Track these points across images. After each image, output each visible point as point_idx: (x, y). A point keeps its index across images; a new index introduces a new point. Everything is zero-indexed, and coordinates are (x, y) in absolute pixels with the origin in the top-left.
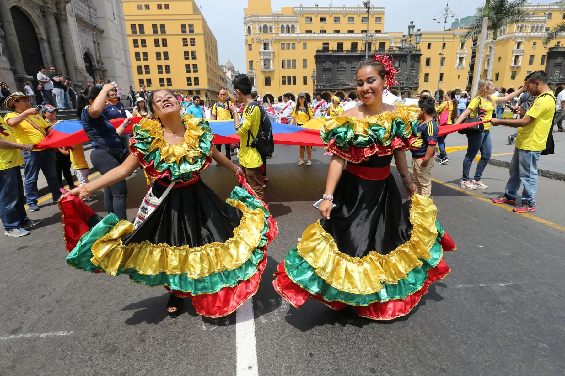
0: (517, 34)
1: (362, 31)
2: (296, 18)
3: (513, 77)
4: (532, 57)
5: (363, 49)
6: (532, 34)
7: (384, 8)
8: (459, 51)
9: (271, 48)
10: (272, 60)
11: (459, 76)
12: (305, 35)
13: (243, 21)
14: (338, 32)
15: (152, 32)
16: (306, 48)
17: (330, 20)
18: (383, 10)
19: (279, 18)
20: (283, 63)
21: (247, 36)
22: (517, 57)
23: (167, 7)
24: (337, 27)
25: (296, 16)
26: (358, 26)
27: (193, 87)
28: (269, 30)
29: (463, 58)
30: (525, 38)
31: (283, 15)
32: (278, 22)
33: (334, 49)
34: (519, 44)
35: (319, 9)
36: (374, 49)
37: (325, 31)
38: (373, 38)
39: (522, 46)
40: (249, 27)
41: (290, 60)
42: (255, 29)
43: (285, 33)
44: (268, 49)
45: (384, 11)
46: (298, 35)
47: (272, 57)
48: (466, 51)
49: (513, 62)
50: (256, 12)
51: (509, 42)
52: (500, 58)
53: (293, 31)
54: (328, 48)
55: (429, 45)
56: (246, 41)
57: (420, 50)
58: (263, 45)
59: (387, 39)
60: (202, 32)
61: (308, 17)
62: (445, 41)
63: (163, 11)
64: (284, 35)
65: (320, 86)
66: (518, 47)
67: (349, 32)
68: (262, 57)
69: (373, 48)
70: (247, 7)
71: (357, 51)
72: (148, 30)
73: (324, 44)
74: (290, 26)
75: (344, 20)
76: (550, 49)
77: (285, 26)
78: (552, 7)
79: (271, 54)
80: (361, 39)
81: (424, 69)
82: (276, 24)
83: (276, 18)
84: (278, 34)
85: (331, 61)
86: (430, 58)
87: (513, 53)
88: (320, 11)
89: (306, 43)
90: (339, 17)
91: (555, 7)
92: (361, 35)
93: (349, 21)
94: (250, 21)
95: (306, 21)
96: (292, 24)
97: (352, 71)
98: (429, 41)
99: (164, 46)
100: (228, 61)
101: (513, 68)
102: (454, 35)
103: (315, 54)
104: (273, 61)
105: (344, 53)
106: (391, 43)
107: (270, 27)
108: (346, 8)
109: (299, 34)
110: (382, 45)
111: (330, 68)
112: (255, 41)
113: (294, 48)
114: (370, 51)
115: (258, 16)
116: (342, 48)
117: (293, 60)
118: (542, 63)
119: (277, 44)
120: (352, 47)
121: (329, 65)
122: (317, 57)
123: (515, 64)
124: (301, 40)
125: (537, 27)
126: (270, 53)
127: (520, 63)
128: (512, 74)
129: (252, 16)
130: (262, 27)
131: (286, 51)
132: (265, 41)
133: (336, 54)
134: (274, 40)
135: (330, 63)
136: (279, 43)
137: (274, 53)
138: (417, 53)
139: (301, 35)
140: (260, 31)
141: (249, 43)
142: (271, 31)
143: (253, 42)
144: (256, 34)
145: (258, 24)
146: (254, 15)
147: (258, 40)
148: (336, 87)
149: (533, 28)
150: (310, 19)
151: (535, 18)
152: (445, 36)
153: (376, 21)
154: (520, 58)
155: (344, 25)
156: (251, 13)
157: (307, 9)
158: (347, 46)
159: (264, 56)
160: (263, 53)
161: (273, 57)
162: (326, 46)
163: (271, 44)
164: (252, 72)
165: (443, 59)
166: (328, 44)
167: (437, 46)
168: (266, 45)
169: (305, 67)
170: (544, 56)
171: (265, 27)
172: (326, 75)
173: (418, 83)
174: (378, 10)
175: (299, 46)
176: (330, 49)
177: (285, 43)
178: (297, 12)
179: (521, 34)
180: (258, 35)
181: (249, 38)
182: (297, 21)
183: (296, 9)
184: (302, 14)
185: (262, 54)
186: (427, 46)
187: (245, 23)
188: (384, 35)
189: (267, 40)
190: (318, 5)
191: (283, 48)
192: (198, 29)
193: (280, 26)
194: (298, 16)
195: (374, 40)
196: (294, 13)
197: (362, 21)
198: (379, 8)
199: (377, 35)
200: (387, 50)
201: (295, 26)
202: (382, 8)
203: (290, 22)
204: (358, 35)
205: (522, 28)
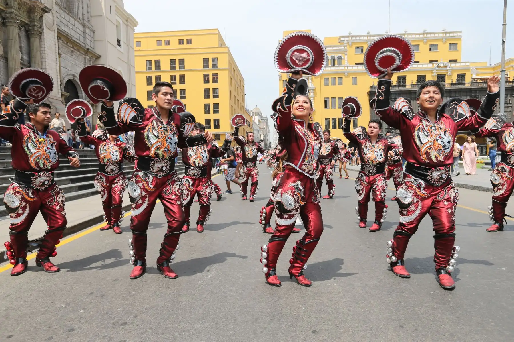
1: (432, 61)
2: (343, 48)
7: (461, 32)
9: (311, 85)
12: (355, 68)
15: (168, 68)
16: (356, 84)
20: (326, 102)
23: (189, 42)
25: (344, 46)
26: (425, 54)
27: (213, 131)
35: (372, 38)
36: (450, 82)
38: (448, 68)
41: (335, 98)
43: (330, 65)
45: (461, 36)
46: (346, 68)
47: (312, 94)
53: (340, 64)
59: (468, 70)
60: (227, 66)
61: (358, 48)
63: (185, 45)
64: (328, 68)
69: (448, 81)
72: (165, 65)
74: (336, 58)
77: (330, 58)
79: (312, 91)
80: (432, 71)
89: (355, 77)
92: (430, 65)
95: (356, 52)
96: (338, 55)
99: (181, 83)
103: (368, 90)
104: (314, 100)
105: (408, 88)
106: (472, 75)
109: (347, 66)
110: (461, 77)
113: (340, 84)
116: (404, 82)
117: (339, 98)
119: (319, 79)
120: (419, 81)
122: (369, 94)
124: (349, 74)
126: (310, 90)
131: (330, 86)
133: (397, 89)
136: (321, 78)
137: (314, 90)
139: (349, 68)
141: (284, 78)
150: (360, 50)
153: (450, 49)
157: (358, 38)
158: (412, 79)
161: (314, 95)
163: (312, 79)
174: (452, 35)
175: (347, 81)
177: (330, 77)
178: (345, 42)
182: (344, 52)
183: (342, 39)
184: (350, 43)
188: (462, 64)
190: (370, 33)
191: (326, 84)
192: (223, 63)
194: (346, 46)
195: (449, 70)
196: (341, 43)
197: (430, 49)
198: (454, 33)
199: (453, 64)
200: (468, 84)
201: (342, 58)
202: (458, 32)
203: (336, 52)
204: (426, 66)
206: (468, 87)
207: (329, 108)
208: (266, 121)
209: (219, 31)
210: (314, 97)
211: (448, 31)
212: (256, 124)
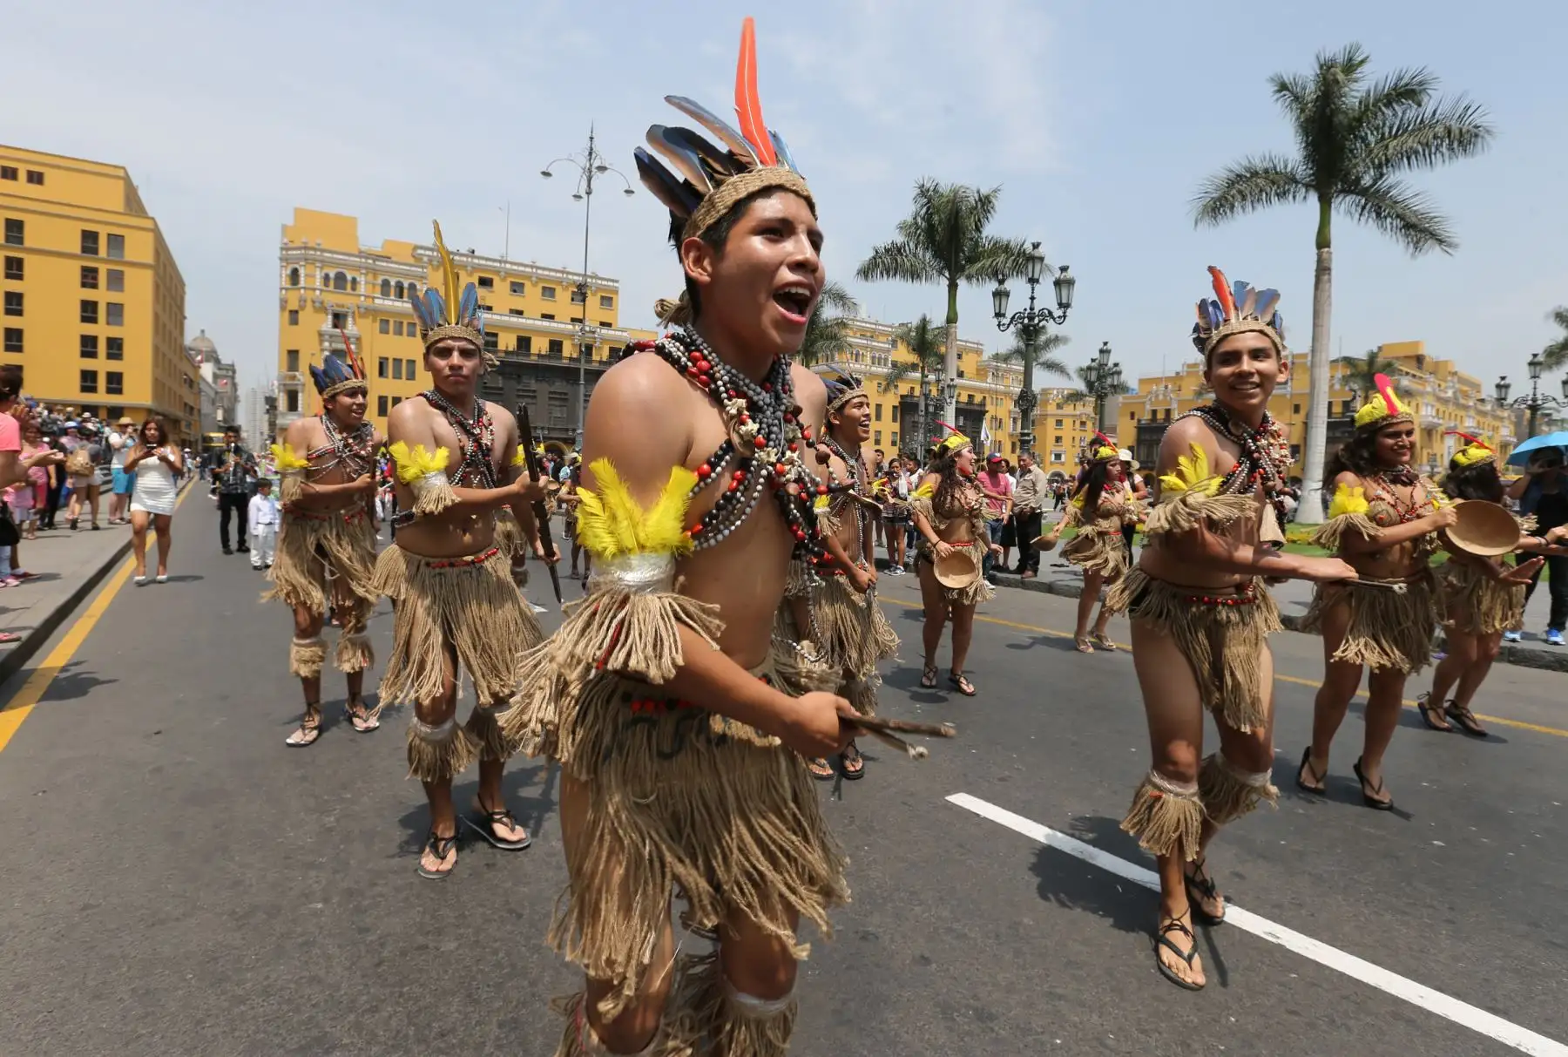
1: (574, 320)
2: (420, 270)
5: (575, 356)
6: (874, 369)
7: (617, 281)
9: (351, 328)
13: (278, 253)
14: (520, 313)
17: (501, 286)
18: (616, 284)
19: (377, 263)
20: (381, 365)
21: (286, 289)
23: (36, 178)
24: (517, 303)
25: (423, 267)
26: (563, 306)
27: (101, 397)
28: (349, 286)
31: (387, 258)
32: (375, 272)
33: (511, 349)
35: (476, 261)
36: (598, 359)
37: (490, 308)
38: (596, 335)
40: (295, 273)
41: (401, 360)
42: (312, 278)
43: (393, 297)
45: (617, 288)
50: (318, 241)
54: (495, 344)
56: (283, 303)
58: (330, 317)
59: (625, 343)
60: (149, 258)
63: (21, 187)
64: (388, 303)
67: (545, 316)
68: (326, 344)
69: (595, 357)
70: (290, 222)
71: (561, 358)
74: (406, 285)
75: (532, 292)
76: (902, 396)
77: (393, 283)
78: (896, 331)
79: (352, 340)
80: (571, 336)
82: (370, 277)
83: (370, 261)
84: (374, 298)
85: (502, 373)
88: (479, 265)
90: (522, 285)
91: (899, 331)
92: (571, 327)
93: (543, 295)
94: (297, 259)
96: (410, 281)
97: (550, 398)
99: (9, 276)
105: (533, 359)
107: (354, 281)
108: (538, 268)
110: (616, 353)
111: (501, 389)
112: (309, 304)
114: (589, 361)
115: (322, 251)
116: (528, 348)
117: (409, 361)
118: (894, 420)
119: (370, 320)
120: (551, 348)
121: (497, 380)
125: (880, 359)
129: (306, 248)
130: (332, 275)
131: (391, 338)
132: (335, 308)
133: (513, 359)
134: (362, 310)
135: (500, 378)
136: (374, 321)
137: (358, 339)
140: (326, 285)
141: (293, 305)
142: (354, 289)
143: (303, 308)
144: (314, 289)
145: (321, 268)
146: (310, 245)
147: (317, 305)
149: (873, 358)
151: (875, 344)
153: (602, 304)
156: (304, 240)
158: (540, 345)
159: (330, 342)
160: (331, 336)
163: (353, 318)
164: (294, 378)
166: (496, 335)
168: (339, 319)
170: (894, 407)
171: (340, 278)
174: (605, 283)
176: (502, 347)
177: (391, 319)
178: (425, 259)
179: (857, 366)
180: (318, 292)
181: (293, 296)
182: (422, 277)
183: (420, 252)
185: (326, 337)
187: (284, 260)
188: (620, 333)
189: (343, 306)
190: (473, 252)
191: (384, 331)
192: (138, 248)
193: (379, 281)
194: (425, 267)
195: (598, 340)
196: (418, 258)
197: (573, 300)
198: (608, 280)
199: (604, 331)
201: (418, 287)
202: (613, 281)
203: (406, 275)
204: (562, 326)
205: (857, 355)
207: (387, 377)
208: (230, 373)
209: (126, 173)
211: (600, 275)
212: (207, 383)
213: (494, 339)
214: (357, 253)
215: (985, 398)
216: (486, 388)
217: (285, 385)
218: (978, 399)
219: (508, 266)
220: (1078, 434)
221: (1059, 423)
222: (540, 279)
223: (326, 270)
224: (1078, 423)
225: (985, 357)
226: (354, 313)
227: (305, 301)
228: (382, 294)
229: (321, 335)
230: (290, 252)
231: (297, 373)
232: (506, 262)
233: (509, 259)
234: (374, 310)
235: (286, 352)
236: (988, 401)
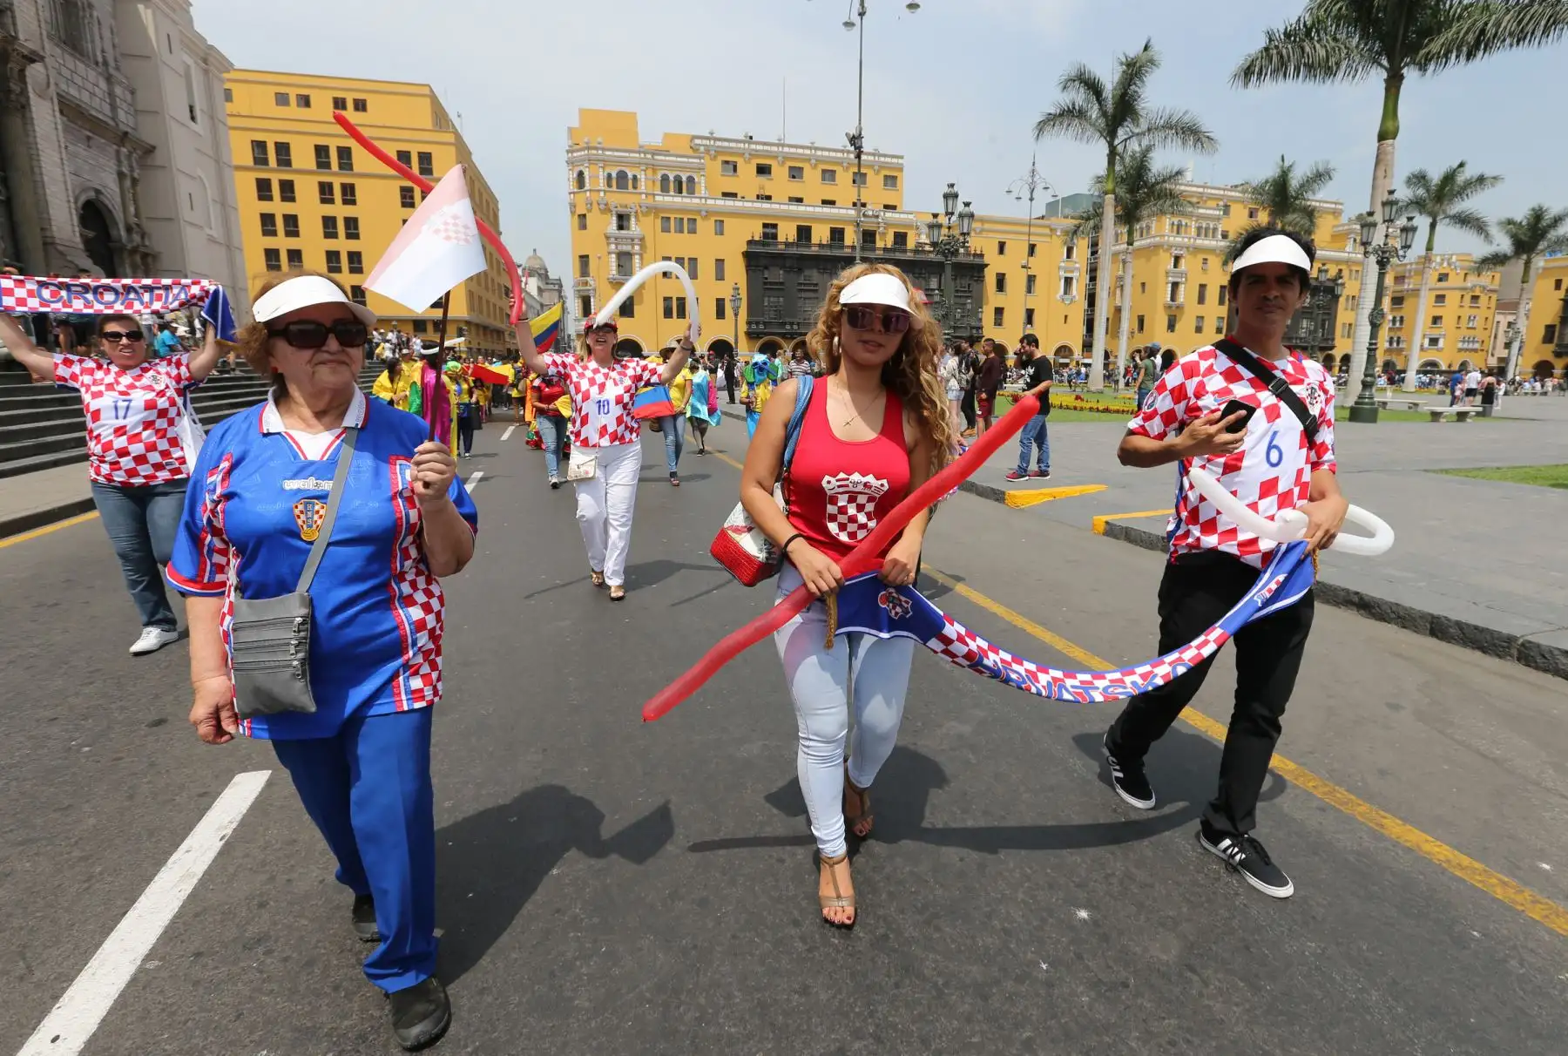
0: (1171, 239)
1: (855, 204)
2: (698, 161)
3: (1171, 326)
4: (1203, 287)
5: (857, 243)
6: (1199, 242)
7: (902, 157)
8: (1063, 264)
9: (635, 228)
10: (637, 257)
11: (1066, 317)
12: (720, 202)
13: (565, 157)
14: (800, 200)
15: (312, 165)
16: (722, 234)
17: (780, 172)
18: (900, 161)
19: (656, 157)
21: (574, 193)
22: (1175, 285)
23: (360, 106)
24: (796, 189)
25: (700, 158)
26: (845, 190)
28: (630, 183)
29: (1071, 279)
30: (1187, 248)
31: (666, 153)
32: (654, 168)
33: (791, 240)
34: (1177, 259)
35: (753, 146)
36: (882, 246)
37: (769, 198)
38: (880, 220)
39: (1183, 261)
40: (581, 174)
41: (683, 259)
42: (596, 178)
43: (672, 193)
44: (628, 229)
45: (902, 164)
46: (703, 201)
47: (637, 248)
48: (1077, 265)
49: (1169, 296)
50: (599, 140)
51: (1157, 254)
52: (1143, 284)
53: (691, 191)
54: (775, 236)
55: (1002, 246)
56: (573, 206)
57: (982, 256)
58: (614, 218)
59: (910, 226)
61: (727, 162)
62: (1033, 240)
63: (349, 115)
64: (667, 199)
65: (757, 323)
66: (1176, 266)
67: (825, 202)
68: (613, 246)
69: (880, 244)
70: (576, 124)
71: (843, 247)
72: (303, 157)
73: (765, 226)
74: (684, 179)
75: (812, 175)
77: (671, 178)
78: (1230, 193)
79: (636, 241)
80: (853, 222)
81: (993, 299)
82: (650, 172)
83: (649, 156)
84: (654, 195)
85: (783, 267)
86: (1004, 275)
87: (1167, 277)
88: (757, 151)
89: (722, 221)
90: (801, 169)
91: (1233, 194)
92: (853, 212)
93: (823, 179)
94: (581, 161)
95: (723, 170)
96: (688, 174)
98: (1002, 237)
99: (345, 202)
100: (532, 253)
101: (1170, 307)
102: (1051, 230)
103: (744, 248)
104: (642, 258)
105: (814, 250)
106: (919, 235)
107: (635, 178)
108: (816, 149)
109: (706, 198)
110: (900, 238)
111: (782, 284)
112: (595, 206)
113: (693, 231)
114: (872, 249)
115: (603, 149)
116: (809, 238)
117: (691, 259)
118: (1221, 302)
119: (652, 217)
120: (832, 238)
121: (777, 275)
122: (747, 255)
123: (1173, 298)
124: (708, 214)
125: (1207, 229)
126: (633, 240)
127: (1181, 298)
128: (1170, 321)
129: (589, 148)
130: (614, 175)
131: (673, 236)
132: (619, 209)
133: (794, 250)
134: (644, 209)
135: (781, 272)
136: (656, 216)
137: (642, 239)
138: (977, 261)
139: (709, 202)
140: (609, 185)
141: (581, 210)
142: (635, 187)
143: (590, 211)
144: (599, 191)
145: (603, 168)
146: (593, 144)
147: (602, 207)
148: (795, 327)
149: (1199, 229)
150: (732, 167)
151: (1201, 211)
152: (1033, 230)
153: (885, 185)
154: (1182, 288)
155: (812, 187)
156: (586, 140)
157: (726, 144)
158: (820, 234)
159: (617, 244)
160: (616, 238)
161: (641, 249)
162: (770, 231)
163: (637, 217)
164: (586, 283)
165: (1031, 279)
166: (775, 226)
167: (1016, 249)
168: (623, 221)
169: (720, 276)
170: (1222, 287)
171: (622, 176)
172: (772, 299)
173: (981, 328)
174: (888, 160)
175: (706, 227)
176: (781, 238)
177: (672, 216)
178: (702, 149)
179: (1179, 239)
180: (602, 194)
181: (581, 199)
182: (700, 169)
183: (698, 141)
184: (712, 152)
185: (612, 240)
186: (996, 248)
187: (570, 163)
188: (902, 216)
189: (626, 206)
190: (751, 138)
191: (666, 230)
193: (659, 177)
194: (703, 158)
195: (882, 225)
196: (694, 149)
197: (854, 182)
198: (894, 157)
199: (889, 214)
200: (911, 251)
201: (696, 180)
202: (897, 156)
203: (683, 168)
204: (845, 212)
205: (1179, 226)
206: (909, 256)
207: (671, 278)
208: (557, 287)
209: (432, 91)
210: (641, 255)
211: (882, 151)
212: (531, 297)
213: (774, 231)
214: (638, 149)
215: (1340, 271)
216: (765, 283)
217: (579, 291)
218: (1333, 272)
219: (786, 149)
220: (1466, 312)
221: (1440, 298)
222: (819, 161)
223: (608, 170)
224: (1468, 298)
225: (1344, 219)
226: (636, 212)
227: (591, 204)
228: (662, 191)
229: (607, 238)
230: (575, 154)
231: (588, 279)
232: (783, 145)
233: (787, 142)
234: (656, 208)
235: (578, 258)
236: (1345, 273)
